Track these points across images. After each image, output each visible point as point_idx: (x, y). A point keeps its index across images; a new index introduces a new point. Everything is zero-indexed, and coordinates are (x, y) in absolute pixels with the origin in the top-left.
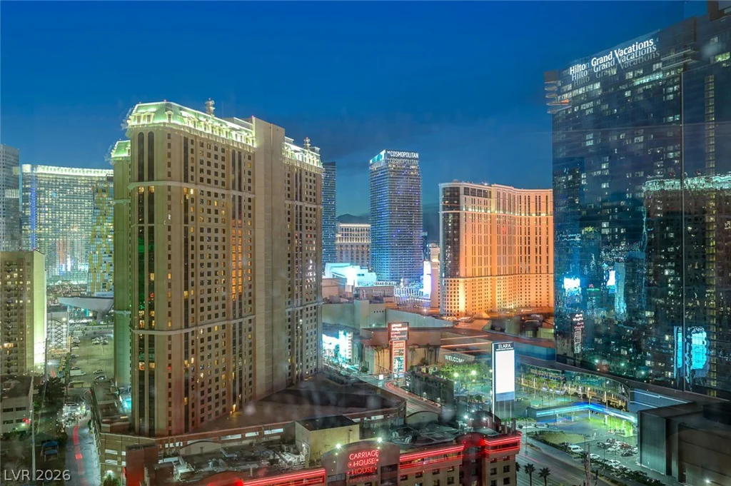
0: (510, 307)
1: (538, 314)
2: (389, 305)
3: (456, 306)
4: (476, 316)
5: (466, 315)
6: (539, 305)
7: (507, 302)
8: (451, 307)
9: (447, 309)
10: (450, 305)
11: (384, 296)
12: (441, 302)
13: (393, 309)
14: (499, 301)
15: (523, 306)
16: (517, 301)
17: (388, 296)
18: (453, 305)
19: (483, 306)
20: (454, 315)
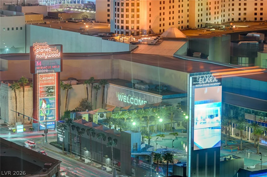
0: (216, 21)
1: (258, 32)
2: (32, 18)
3: (135, 19)
4: (164, 35)
5: (150, 33)
6: (258, 19)
7: (212, 13)
8: (127, 22)
9: (120, 25)
10: (125, 19)
11: (24, 5)
12: (112, 13)
13: (36, 24)
14: (200, 13)
15: (236, 19)
16: (226, 13)
17: (29, 5)
18: (130, 19)
19: (176, 20)
20: (133, 34)
